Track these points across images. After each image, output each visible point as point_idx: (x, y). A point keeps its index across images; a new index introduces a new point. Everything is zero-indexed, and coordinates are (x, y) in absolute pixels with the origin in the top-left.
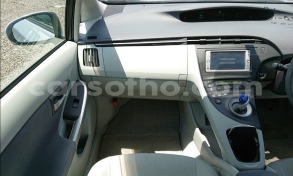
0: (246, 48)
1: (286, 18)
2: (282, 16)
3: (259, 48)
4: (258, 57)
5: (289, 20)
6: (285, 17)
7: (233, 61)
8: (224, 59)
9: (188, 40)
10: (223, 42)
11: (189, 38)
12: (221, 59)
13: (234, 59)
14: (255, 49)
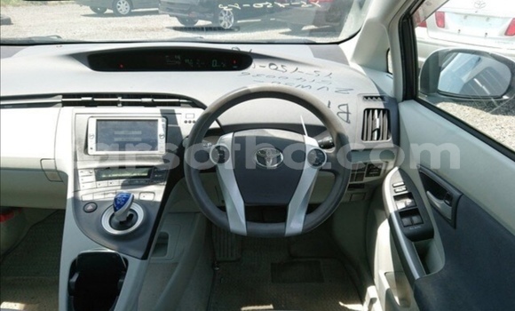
0: (162, 114)
1: (273, 67)
2: (266, 63)
3: (183, 115)
4: (179, 128)
5: (276, 69)
6: (270, 65)
7: (137, 136)
8: (122, 133)
9: (64, 100)
10: (124, 104)
11: (65, 96)
12: (116, 133)
13: (140, 133)
14: (177, 116)
